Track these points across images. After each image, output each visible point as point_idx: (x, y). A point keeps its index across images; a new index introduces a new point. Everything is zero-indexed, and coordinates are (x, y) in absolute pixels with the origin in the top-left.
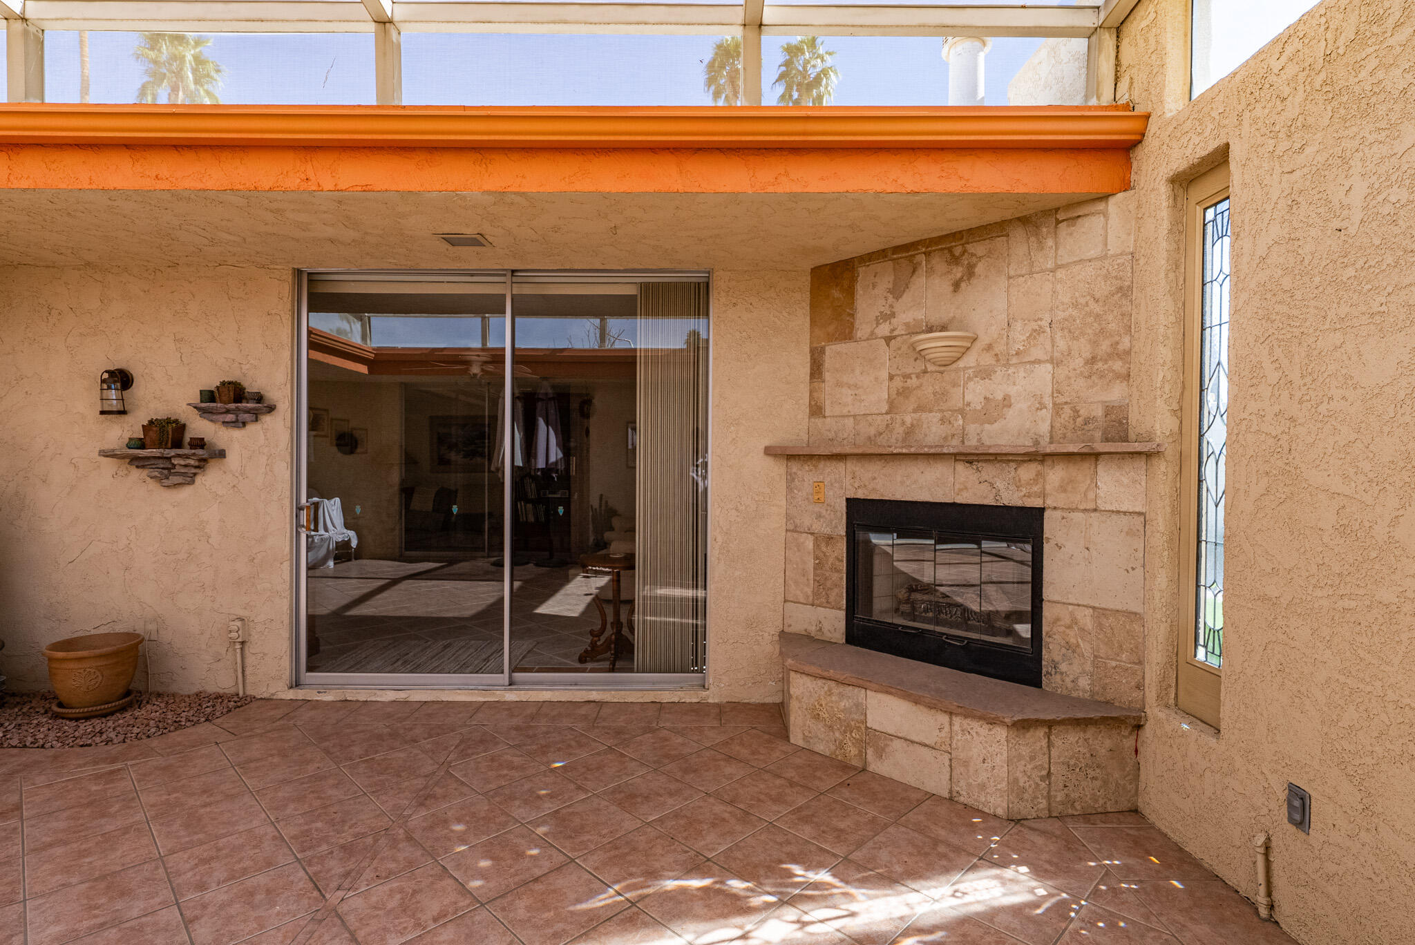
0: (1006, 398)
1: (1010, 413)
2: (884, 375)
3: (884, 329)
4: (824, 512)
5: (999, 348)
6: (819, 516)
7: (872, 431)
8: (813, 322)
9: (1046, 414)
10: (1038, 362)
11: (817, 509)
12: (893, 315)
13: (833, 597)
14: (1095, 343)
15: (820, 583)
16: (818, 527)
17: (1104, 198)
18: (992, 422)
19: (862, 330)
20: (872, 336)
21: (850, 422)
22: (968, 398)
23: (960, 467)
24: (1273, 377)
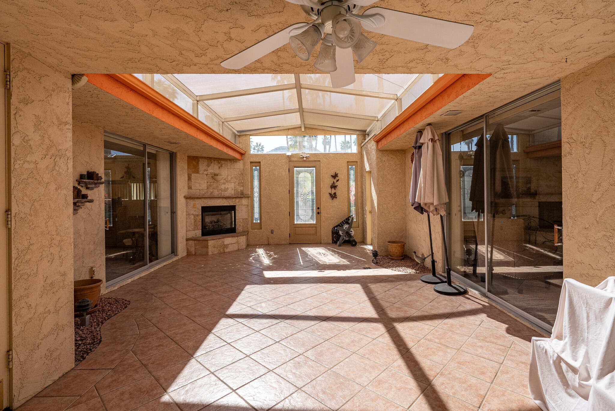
0: (228, 188)
1: (229, 190)
2: (206, 181)
3: (206, 173)
4: (196, 210)
5: (227, 180)
6: (195, 211)
7: (204, 193)
8: (188, 168)
9: (233, 191)
10: (232, 183)
11: (195, 209)
12: (207, 170)
13: (199, 227)
14: (239, 181)
15: (196, 225)
16: (195, 213)
17: (240, 160)
18: (226, 192)
19: (201, 172)
20: (203, 174)
21: (198, 191)
22: (222, 187)
23: (224, 200)
24: (268, 189)
